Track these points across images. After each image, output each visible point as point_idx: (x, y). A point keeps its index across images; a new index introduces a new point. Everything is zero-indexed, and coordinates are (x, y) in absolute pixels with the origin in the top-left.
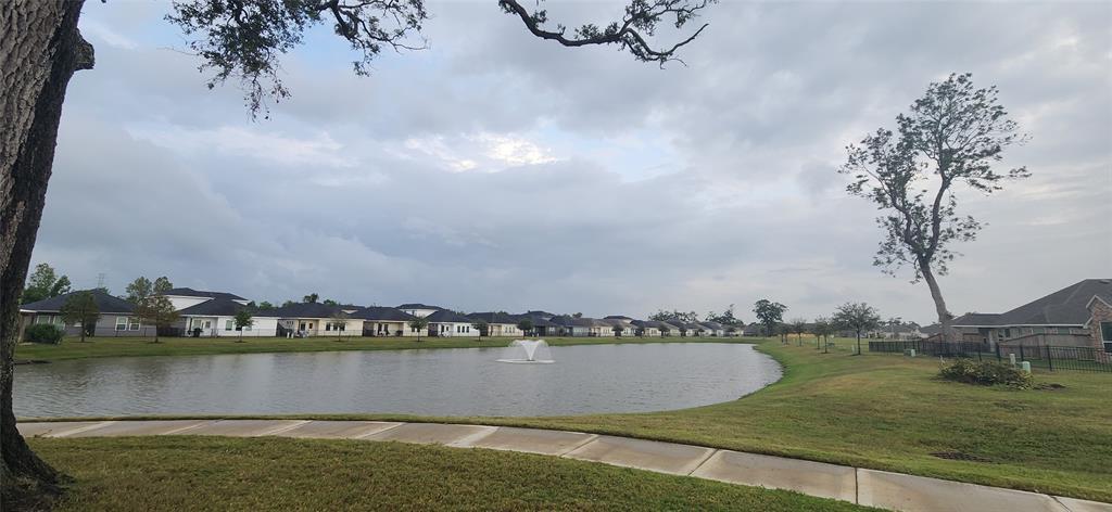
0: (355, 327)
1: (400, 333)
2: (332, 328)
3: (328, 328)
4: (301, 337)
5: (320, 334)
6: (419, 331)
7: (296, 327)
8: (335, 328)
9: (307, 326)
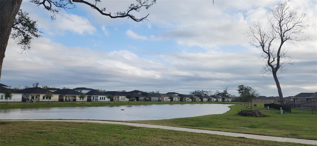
0: (56, 98)
1: (75, 100)
2: (45, 98)
3: (44, 98)
4: (33, 102)
5: (41, 100)
6: (83, 99)
7: (30, 98)
8: (47, 98)
9: (35, 98)
